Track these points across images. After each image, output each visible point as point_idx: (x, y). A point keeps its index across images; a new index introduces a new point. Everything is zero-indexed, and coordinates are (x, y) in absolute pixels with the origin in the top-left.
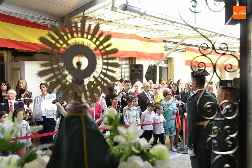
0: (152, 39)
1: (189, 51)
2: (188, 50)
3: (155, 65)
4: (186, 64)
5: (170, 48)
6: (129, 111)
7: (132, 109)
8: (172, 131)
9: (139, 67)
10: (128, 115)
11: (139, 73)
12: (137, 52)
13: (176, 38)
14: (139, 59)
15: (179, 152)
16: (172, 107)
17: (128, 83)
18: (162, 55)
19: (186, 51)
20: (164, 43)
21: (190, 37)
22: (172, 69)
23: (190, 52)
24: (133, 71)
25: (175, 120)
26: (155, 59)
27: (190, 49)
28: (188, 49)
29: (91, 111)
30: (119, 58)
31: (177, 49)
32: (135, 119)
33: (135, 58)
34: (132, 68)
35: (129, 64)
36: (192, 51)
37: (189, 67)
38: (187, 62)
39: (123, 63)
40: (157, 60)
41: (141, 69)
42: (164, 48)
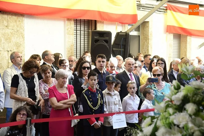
1: (172, 11)
2: (171, 9)
3: (126, 33)
4: (167, 32)
5: (145, 5)
6: (109, 97)
7: (112, 93)
9: (105, 35)
10: (108, 102)
11: (106, 44)
12: (99, 12)
14: (102, 22)
16: (162, 93)
17: (100, 58)
18: (135, 17)
19: (168, 11)
22: (147, 39)
23: (174, 13)
24: (97, 41)
27: (173, 8)
30: (74, 20)
32: (117, 108)
33: (96, 21)
34: (95, 37)
35: (88, 31)
36: (176, 10)
37: (171, 36)
38: (169, 29)
39: (78, 28)
40: (127, 25)
41: (108, 38)
42: (137, 6)
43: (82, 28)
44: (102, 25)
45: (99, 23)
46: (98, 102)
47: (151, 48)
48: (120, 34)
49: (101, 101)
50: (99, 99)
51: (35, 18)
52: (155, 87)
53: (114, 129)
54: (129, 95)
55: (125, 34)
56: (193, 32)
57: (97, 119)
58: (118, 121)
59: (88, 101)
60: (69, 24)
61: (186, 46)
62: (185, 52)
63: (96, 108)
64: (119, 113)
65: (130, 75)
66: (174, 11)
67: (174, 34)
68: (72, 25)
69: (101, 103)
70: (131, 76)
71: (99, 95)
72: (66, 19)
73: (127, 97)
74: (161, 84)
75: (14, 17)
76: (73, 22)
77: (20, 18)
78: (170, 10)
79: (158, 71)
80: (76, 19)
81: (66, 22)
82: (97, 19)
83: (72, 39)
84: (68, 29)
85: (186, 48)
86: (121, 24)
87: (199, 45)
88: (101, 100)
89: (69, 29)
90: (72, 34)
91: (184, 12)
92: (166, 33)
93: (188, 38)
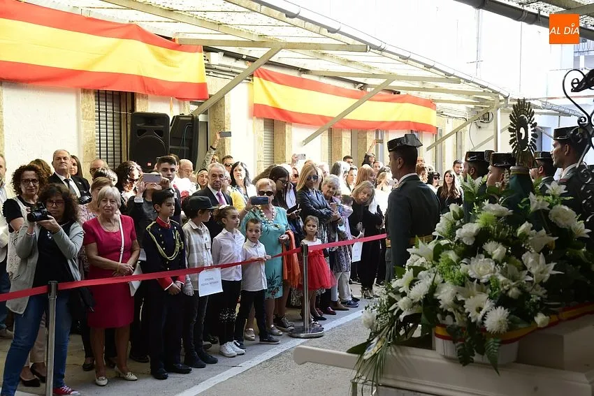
0: (177, 42)
1: (262, 79)
3: (192, 116)
4: (254, 116)
5: (217, 67)
8: (275, 285)
9: (156, 120)
11: (159, 138)
12: (141, 77)
13: (253, 44)
14: (145, 97)
15: (296, 335)
16: (276, 226)
17: (167, 163)
18: (202, 87)
19: (255, 78)
20: (203, 54)
21: (292, 47)
23: (264, 81)
24: (141, 132)
25: (282, 259)
26: (181, 99)
27: (263, 73)
28: (259, 74)
29: (115, 233)
30: (95, 93)
31: (233, 72)
33: (133, 95)
34: (138, 125)
35: (120, 114)
36: (268, 77)
37: (261, 124)
38: (258, 111)
39: (103, 107)
40: (187, 103)
41: (162, 126)
42: (206, 68)
43: (110, 108)
44: (145, 101)
45: (139, 98)
46: (175, 246)
47: (230, 144)
48: (181, 118)
49: (180, 244)
50: (178, 240)
51: (22, 88)
52: (262, 216)
53: (200, 296)
54: (224, 231)
55: (190, 119)
56: (295, 117)
58: (208, 282)
59: (158, 245)
60: (86, 99)
61: (284, 140)
62: (282, 151)
63: (173, 258)
65: (218, 195)
66: (265, 79)
67: (265, 119)
68: (91, 102)
69: (180, 248)
70: (220, 197)
71: (177, 233)
72: (80, 89)
73: (220, 234)
74: (271, 210)
76: (92, 96)
78: (259, 77)
79: (268, 187)
80: (99, 90)
81: (81, 95)
82: (137, 90)
83: (90, 129)
84: (83, 110)
85: (283, 143)
86: (177, 100)
87: (304, 139)
88: (180, 241)
89: (86, 110)
90: (92, 119)
91: (281, 81)
92: (252, 119)
93: (287, 126)
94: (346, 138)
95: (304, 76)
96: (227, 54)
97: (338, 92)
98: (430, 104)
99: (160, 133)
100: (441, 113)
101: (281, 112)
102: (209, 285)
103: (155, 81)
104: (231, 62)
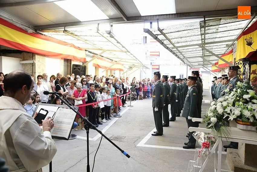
0: (80, 48)
5: (87, 55)
16: (112, 91)
20: (85, 51)
27: (95, 56)
31: (90, 56)
34: (74, 67)
35: (68, 64)
43: (66, 63)
50: (95, 95)
51: (50, 57)
53: (101, 108)
54: (103, 93)
55: (84, 66)
57: (95, 104)
62: (98, 74)
64: (101, 101)
66: (95, 58)
67: (95, 67)
69: (96, 97)
72: (61, 58)
75: (42, 57)
76: (63, 60)
77: (44, 57)
81: (61, 60)
84: (61, 63)
86: (80, 62)
93: (99, 68)
94: (109, 71)
95: (102, 57)
96: (89, 52)
97: (108, 61)
98: (123, 65)
99: (79, 69)
100: (124, 67)
101: (98, 65)
102: (102, 105)
103: (76, 57)
104: (89, 53)
